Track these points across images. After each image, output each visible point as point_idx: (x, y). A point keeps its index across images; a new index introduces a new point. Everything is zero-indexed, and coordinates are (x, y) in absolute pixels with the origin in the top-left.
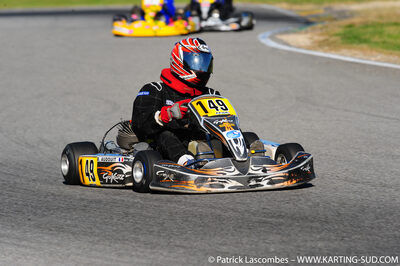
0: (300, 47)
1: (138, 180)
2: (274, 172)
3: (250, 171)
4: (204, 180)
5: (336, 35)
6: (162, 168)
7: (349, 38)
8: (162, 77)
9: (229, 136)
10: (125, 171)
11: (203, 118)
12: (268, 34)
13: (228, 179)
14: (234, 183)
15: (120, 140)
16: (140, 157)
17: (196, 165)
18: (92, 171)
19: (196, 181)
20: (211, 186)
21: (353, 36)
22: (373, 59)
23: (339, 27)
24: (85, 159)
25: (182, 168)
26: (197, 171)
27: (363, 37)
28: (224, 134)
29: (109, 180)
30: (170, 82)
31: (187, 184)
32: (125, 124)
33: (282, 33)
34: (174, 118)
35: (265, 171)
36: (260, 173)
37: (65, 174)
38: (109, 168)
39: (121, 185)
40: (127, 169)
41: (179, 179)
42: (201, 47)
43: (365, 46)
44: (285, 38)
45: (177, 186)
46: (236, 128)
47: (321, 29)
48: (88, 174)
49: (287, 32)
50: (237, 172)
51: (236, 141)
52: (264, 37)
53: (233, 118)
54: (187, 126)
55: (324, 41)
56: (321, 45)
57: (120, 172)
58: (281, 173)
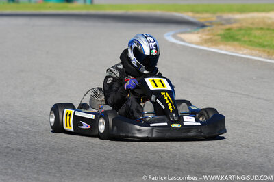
0: (192, 43)
5: (218, 35)
7: (227, 38)
12: (172, 33)
21: (230, 37)
22: (241, 52)
23: (222, 29)
27: (237, 37)
33: (181, 33)
43: (236, 43)
44: (183, 36)
47: (209, 30)
49: (185, 32)
52: (168, 36)
55: (208, 39)
56: (206, 42)
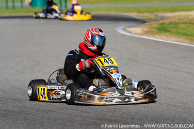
0: (136, 34)
1: (68, 98)
2: (137, 95)
3: (126, 94)
4: (102, 98)
5: (155, 28)
6: (81, 92)
7: (161, 30)
8: (80, 47)
9: (114, 76)
10: (61, 94)
11: (101, 67)
12: (122, 27)
13: (114, 98)
14: (118, 100)
15: (58, 78)
16: (69, 87)
17: (98, 91)
18: (44, 94)
19: (99, 99)
20: (106, 101)
21: (163, 29)
22: (171, 40)
23: (157, 24)
24: (41, 87)
25: (91, 92)
26: (99, 93)
27: (167, 29)
28: (112, 75)
29: (53, 98)
30: (83, 50)
31: (94, 100)
32: (60, 71)
33: (129, 27)
34: (85, 68)
35: (133, 94)
36: (130, 95)
37: (30, 95)
38: (53, 92)
39: (59, 101)
40: (63, 93)
41: (90, 97)
42: (100, 34)
43: (167, 33)
44: (130, 29)
45: (89, 101)
46: (118, 72)
47: (148, 25)
48: (42, 95)
49: (131, 27)
50: (119, 94)
51: (118, 79)
52: (119, 29)
53: (116, 67)
54: (93, 71)
55: (148, 31)
56: (146, 33)
57: (59, 94)
58: (141, 95)
